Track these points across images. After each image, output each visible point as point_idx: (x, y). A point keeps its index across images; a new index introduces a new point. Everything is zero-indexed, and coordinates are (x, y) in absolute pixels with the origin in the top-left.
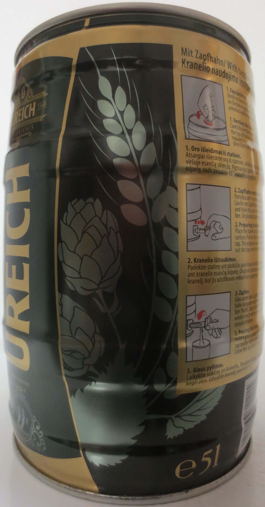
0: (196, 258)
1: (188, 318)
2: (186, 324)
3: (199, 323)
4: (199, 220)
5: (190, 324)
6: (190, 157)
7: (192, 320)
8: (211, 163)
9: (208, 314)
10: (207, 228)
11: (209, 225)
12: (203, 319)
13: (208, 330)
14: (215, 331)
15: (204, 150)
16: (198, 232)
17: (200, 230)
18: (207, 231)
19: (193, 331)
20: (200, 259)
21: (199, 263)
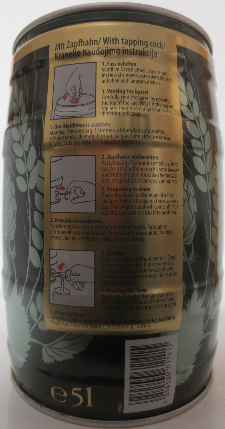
0: (57, 218)
1: (52, 267)
2: (50, 272)
3: (60, 273)
4: (60, 186)
5: (53, 273)
6: (53, 134)
7: (54, 270)
8: (71, 136)
9: (69, 267)
10: (67, 193)
11: (69, 190)
12: (63, 270)
13: (69, 281)
14: (76, 283)
15: (66, 126)
16: (59, 196)
17: (60, 195)
18: (67, 196)
19: (55, 279)
20: (60, 220)
21: (59, 223)
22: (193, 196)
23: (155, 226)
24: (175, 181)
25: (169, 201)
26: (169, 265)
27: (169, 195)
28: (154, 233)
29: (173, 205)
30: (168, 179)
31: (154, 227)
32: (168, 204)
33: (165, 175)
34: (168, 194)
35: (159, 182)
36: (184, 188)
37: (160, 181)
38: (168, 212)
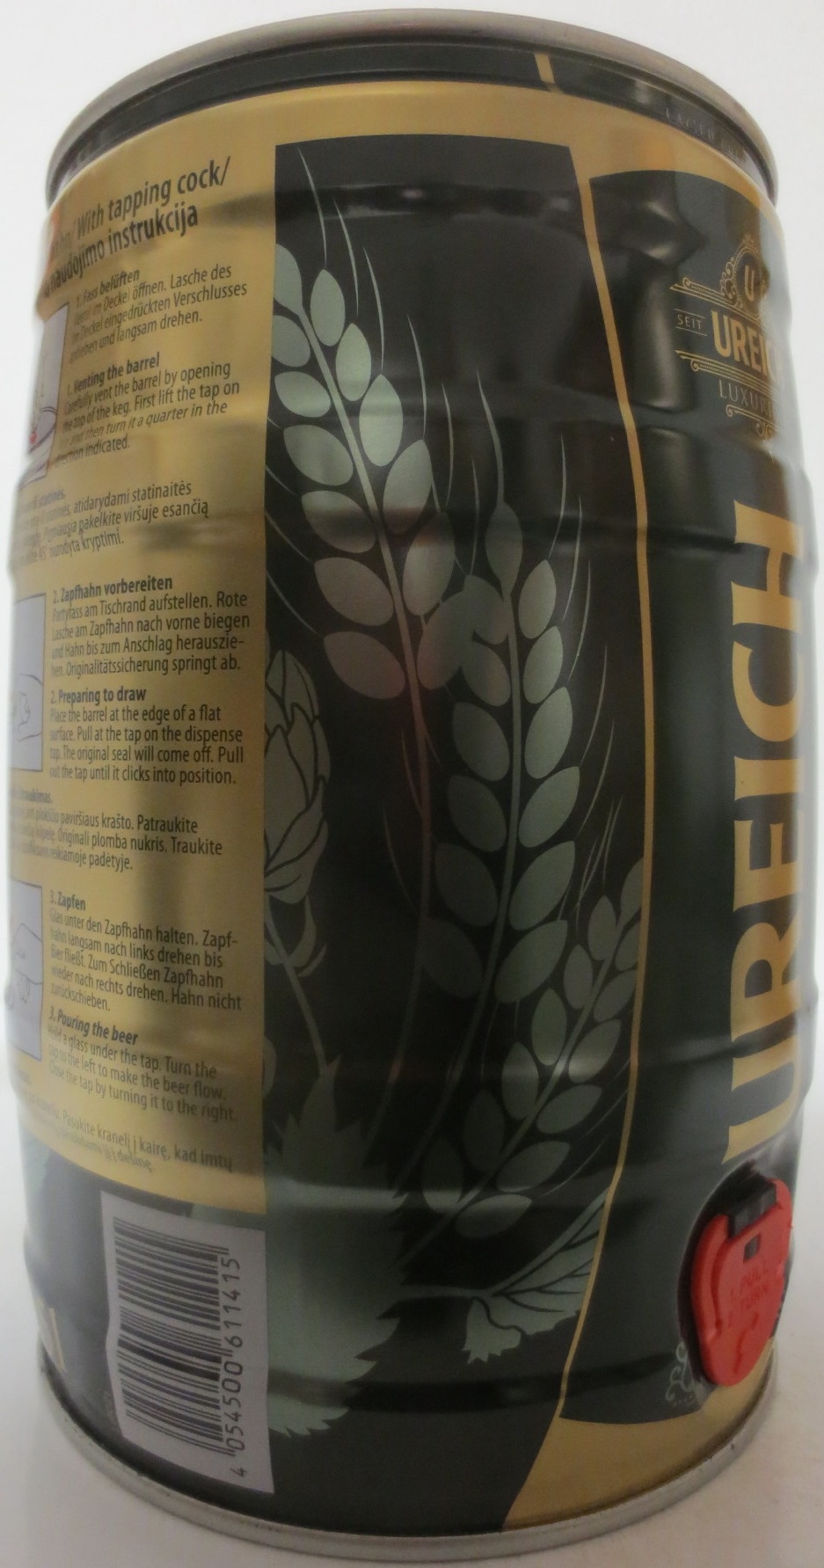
22: (311, 717)
23: (157, 822)
24: (231, 659)
25: (207, 734)
26: (206, 965)
27: (204, 713)
28: (155, 844)
29: (222, 750)
30: (203, 654)
31: (154, 823)
32: (202, 746)
33: (194, 640)
34: (202, 710)
35: (174, 667)
36: (267, 686)
37: (177, 663)
38: (200, 775)
